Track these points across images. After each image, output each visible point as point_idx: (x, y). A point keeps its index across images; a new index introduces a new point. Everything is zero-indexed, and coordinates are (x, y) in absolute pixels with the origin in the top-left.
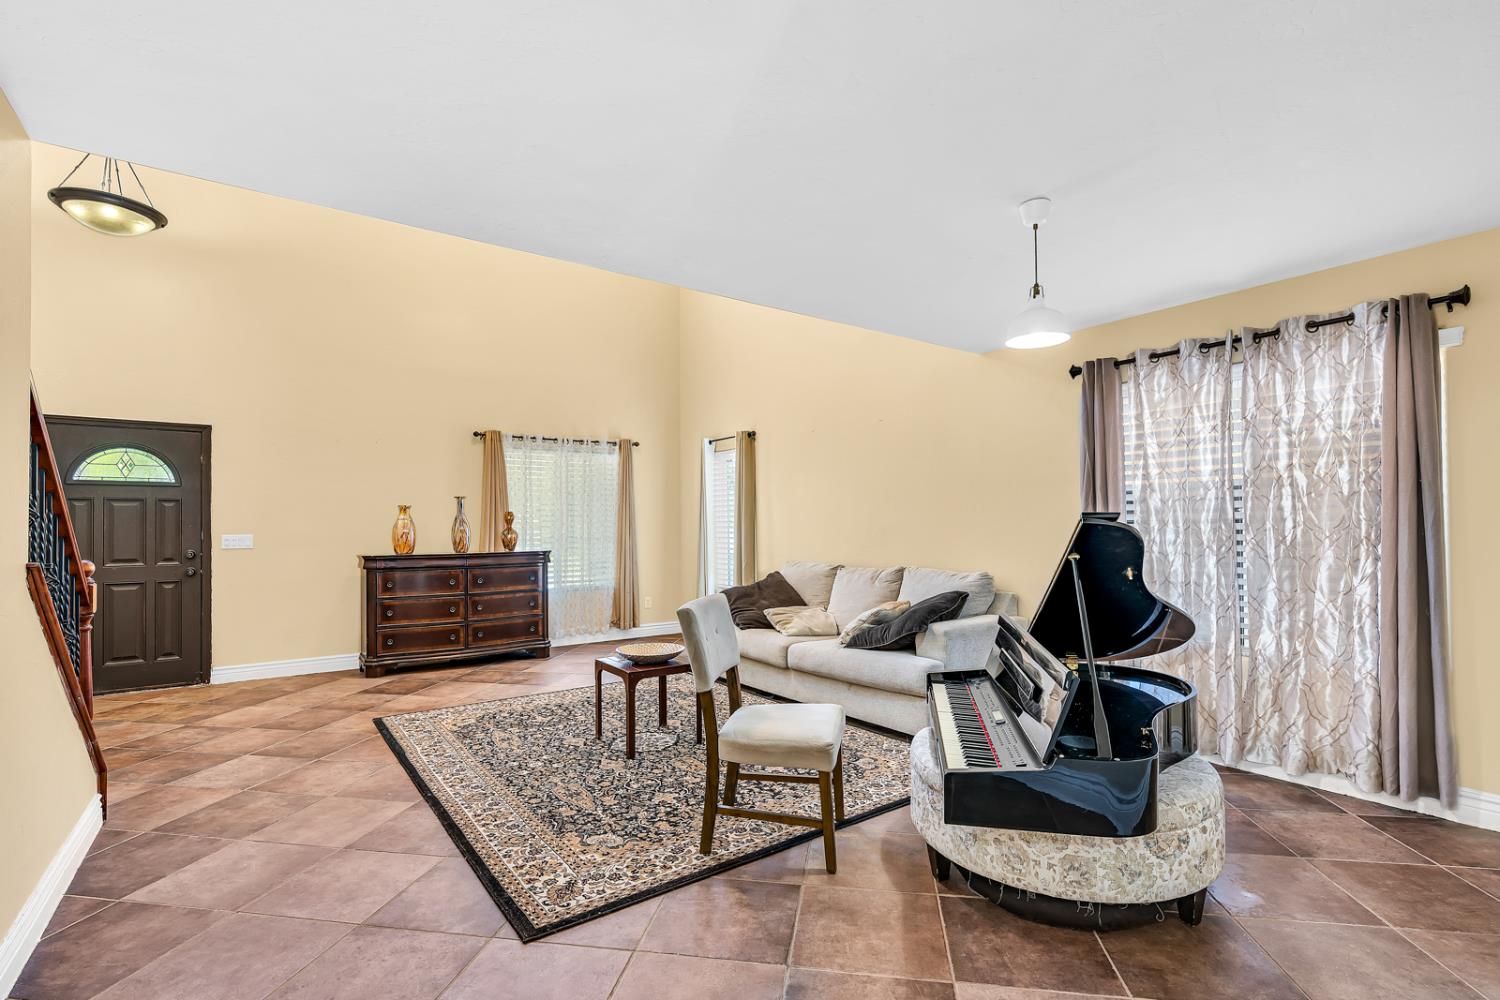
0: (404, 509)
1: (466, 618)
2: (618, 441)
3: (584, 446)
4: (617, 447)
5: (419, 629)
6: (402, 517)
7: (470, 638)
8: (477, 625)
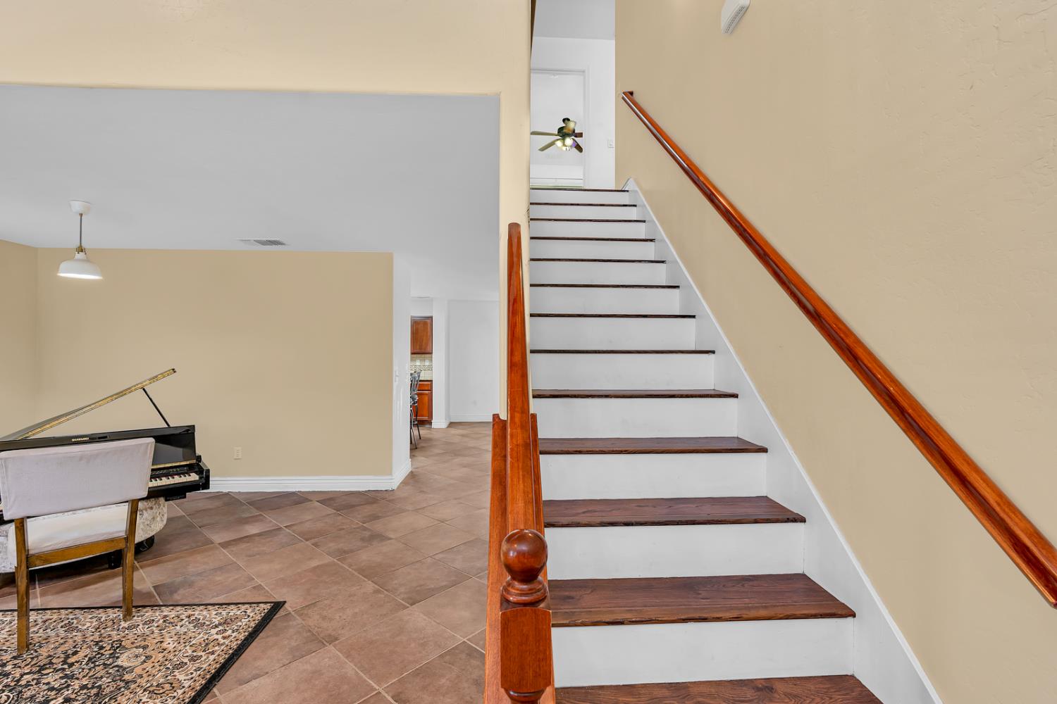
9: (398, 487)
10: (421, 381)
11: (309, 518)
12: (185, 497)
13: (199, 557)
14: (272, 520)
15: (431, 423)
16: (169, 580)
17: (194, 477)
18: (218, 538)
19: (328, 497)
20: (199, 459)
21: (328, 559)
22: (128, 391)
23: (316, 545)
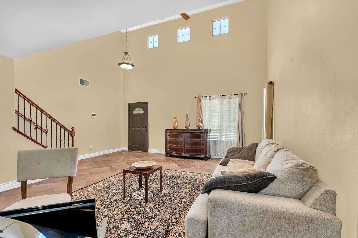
0: (175, 118)
1: (184, 146)
2: (238, 94)
3: (226, 97)
4: (238, 96)
5: (174, 147)
6: (174, 119)
7: (185, 151)
8: (187, 148)
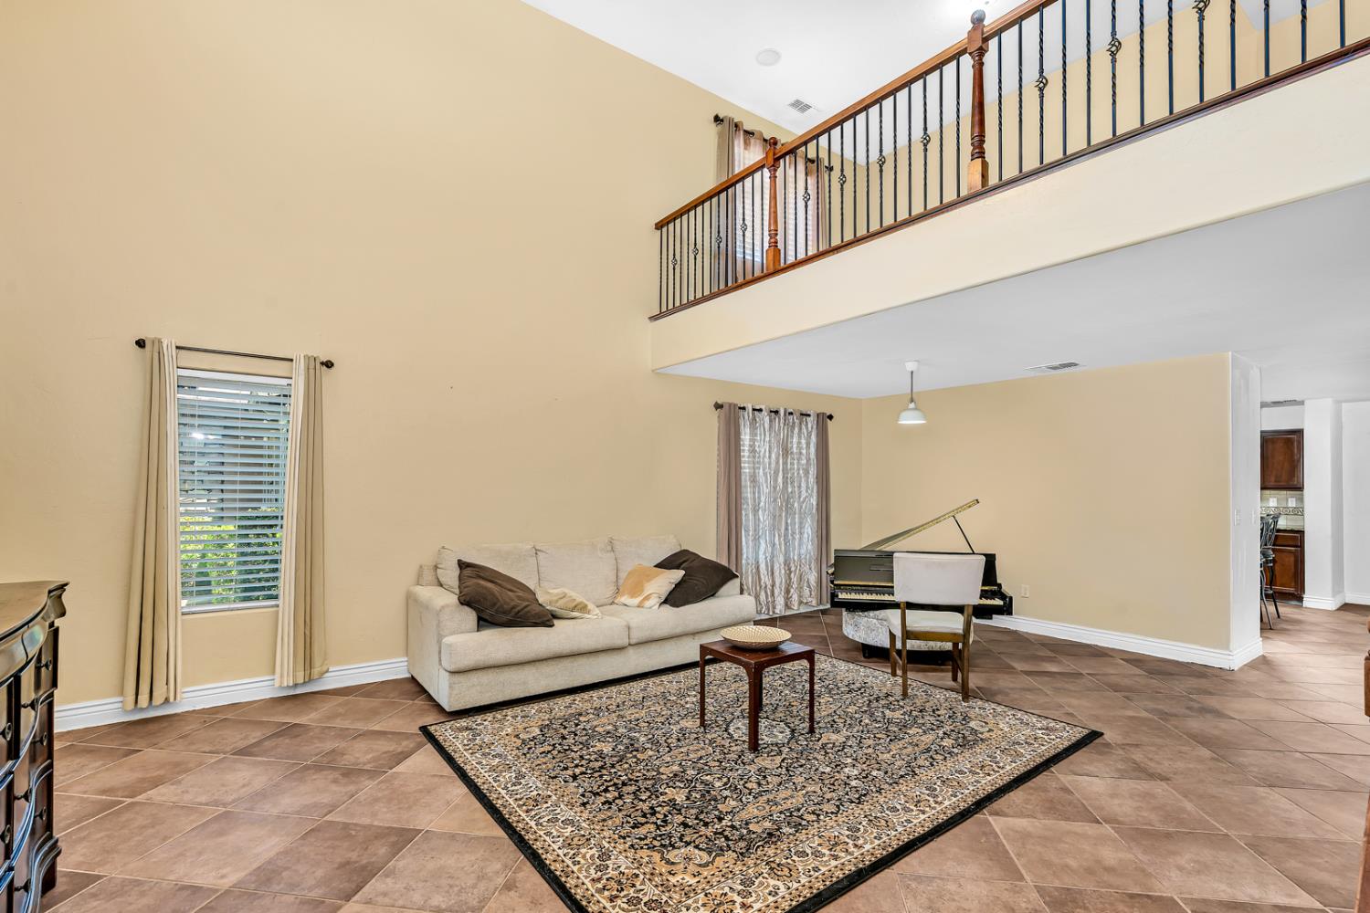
9: (1241, 669)
10: (1279, 531)
11: (1116, 672)
12: (991, 618)
13: (1006, 676)
14: (1068, 665)
15: (1300, 599)
16: (985, 686)
17: (998, 602)
18: (1019, 666)
19: (1133, 657)
20: (1000, 586)
21: (1144, 714)
22: (937, 520)
23: (1127, 698)
